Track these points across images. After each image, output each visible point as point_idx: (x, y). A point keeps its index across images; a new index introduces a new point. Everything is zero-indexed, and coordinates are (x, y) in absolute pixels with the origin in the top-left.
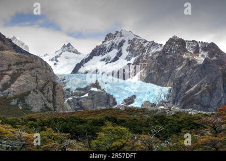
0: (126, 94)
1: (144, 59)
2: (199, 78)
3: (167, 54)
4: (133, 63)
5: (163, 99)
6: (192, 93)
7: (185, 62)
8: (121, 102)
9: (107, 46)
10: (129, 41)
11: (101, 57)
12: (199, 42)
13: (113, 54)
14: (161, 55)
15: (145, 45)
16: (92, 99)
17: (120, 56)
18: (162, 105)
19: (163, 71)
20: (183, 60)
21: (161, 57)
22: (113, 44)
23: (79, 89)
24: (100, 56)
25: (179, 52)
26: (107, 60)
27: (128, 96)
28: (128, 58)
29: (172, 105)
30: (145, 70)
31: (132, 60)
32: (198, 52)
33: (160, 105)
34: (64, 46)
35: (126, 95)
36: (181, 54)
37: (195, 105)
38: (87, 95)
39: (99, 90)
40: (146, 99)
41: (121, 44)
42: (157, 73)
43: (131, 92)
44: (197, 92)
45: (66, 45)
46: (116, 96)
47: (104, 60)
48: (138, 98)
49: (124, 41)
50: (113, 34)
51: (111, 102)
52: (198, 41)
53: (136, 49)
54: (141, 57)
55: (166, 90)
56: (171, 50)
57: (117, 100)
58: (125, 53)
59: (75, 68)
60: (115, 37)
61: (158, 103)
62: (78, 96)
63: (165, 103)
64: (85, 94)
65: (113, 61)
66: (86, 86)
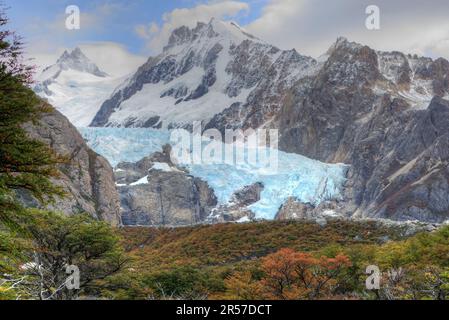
0: (240, 178)
1: (273, 93)
2: (420, 144)
3: (334, 83)
4: (244, 102)
5: (333, 192)
6: (405, 181)
7: (378, 104)
8: (228, 199)
9: (178, 60)
10: (232, 47)
11: (162, 86)
12: (410, 56)
13: (193, 78)
14: (319, 85)
15: (274, 58)
16: (159, 189)
17: (211, 85)
18: (331, 207)
19: (324, 123)
20: (373, 98)
21: (320, 90)
22: (192, 54)
24: (161, 82)
25: (361, 79)
26: (179, 94)
27: (245, 183)
28: (231, 91)
29: (354, 206)
30: (276, 119)
31: (243, 96)
32: (408, 81)
33: (324, 207)
34: (66, 56)
35: (239, 182)
36: (367, 84)
37: (415, 209)
38: (144, 180)
39: (175, 169)
40: (288, 193)
41: (212, 56)
42: (309, 128)
43: (252, 175)
44: (416, 178)
45: (69, 52)
46: (215, 183)
47: (170, 92)
48: (269, 188)
49: (218, 48)
50: (190, 28)
51: (204, 198)
52: (406, 53)
53: (251, 68)
54: (266, 88)
55: (336, 169)
56: (343, 74)
57: (218, 194)
58: (224, 78)
59: (100, 112)
60: (195, 37)
61: (319, 202)
62: (123, 182)
63: (337, 201)
64: (139, 178)
65: (194, 97)
66: (141, 158)
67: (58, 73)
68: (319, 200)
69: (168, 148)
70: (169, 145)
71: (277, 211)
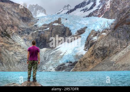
5: (107, 26)
9: (87, 1)
13: (90, 5)
16: (52, 31)
17: (94, 6)
18: (105, 32)
23: (45, 25)
24: (82, 7)
27: (81, 27)
31: (101, 7)
33: (103, 32)
34: (65, 6)
35: (79, 27)
38: (48, 29)
39: (60, 25)
40: (93, 28)
43: (84, 25)
46: (72, 28)
51: (67, 33)
57: (72, 31)
58: (98, 4)
61: (101, 30)
62: (41, 30)
63: (108, 30)
64: (47, 28)
65: (89, 10)
66: (50, 22)
67: (62, 11)
68: (102, 30)
69: (60, 19)
70: (60, 18)
71: (88, 35)
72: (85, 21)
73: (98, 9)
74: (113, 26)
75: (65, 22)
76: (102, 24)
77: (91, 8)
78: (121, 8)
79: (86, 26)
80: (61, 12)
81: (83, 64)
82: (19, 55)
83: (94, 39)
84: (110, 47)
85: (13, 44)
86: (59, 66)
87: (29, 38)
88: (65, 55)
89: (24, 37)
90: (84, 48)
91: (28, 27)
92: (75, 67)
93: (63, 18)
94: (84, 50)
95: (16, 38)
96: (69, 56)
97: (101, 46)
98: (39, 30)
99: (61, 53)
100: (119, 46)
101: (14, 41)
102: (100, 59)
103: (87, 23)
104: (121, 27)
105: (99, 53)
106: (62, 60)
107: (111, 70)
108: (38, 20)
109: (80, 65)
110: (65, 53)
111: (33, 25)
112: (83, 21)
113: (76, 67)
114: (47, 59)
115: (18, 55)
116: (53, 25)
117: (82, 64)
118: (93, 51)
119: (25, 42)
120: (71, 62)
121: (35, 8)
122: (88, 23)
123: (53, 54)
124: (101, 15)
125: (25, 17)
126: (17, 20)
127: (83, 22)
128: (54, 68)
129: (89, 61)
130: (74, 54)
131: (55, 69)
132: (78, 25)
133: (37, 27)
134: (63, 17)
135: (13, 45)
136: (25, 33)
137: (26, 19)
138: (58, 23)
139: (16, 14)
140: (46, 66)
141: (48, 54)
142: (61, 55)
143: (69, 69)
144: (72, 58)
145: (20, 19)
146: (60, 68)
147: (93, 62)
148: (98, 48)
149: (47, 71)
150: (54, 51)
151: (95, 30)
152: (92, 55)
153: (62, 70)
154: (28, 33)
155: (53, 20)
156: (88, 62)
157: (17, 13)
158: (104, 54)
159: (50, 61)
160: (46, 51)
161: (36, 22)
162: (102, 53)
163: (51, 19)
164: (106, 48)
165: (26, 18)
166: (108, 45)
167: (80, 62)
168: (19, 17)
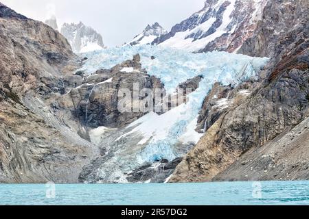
4: (232, 32)
9: (201, 15)
10: (236, 2)
11: (188, 32)
16: (118, 86)
17: (217, 27)
18: (245, 87)
22: (211, 10)
23: (101, 71)
24: (188, 30)
31: (233, 29)
33: (240, 88)
34: (148, 28)
38: (109, 80)
39: (137, 71)
41: (222, 9)
45: (151, 25)
49: (227, 4)
53: (242, 11)
54: (247, 20)
62: (92, 82)
63: (252, 82)
65: (206, 35)
66: (114, 65)
67: (141, 38)
68: (238, 83)
69: (137, 57)
70: (138, 55)
71: (206, 95)
72: (198, 62)
73: (227, 34)
74: (264, 74)
75: (149, 65)
76: (239, 68)
77: (211, 31)
78: (282, 31)
79: (200, 74)
80: (139, 40)
81: (196, 165)
82: (39, 143)
83: (220, 104)
84: (261, 123)
85: (25, 117)
86: (136, 170)
87: (63, 104)
88: (150, 142)
89: (53, 100)
90: (195, 127)
91: (61, 77)
92: (175, 172)
93: (145, 55)
94: (196, 130)
95: (33, 102)
96: (162, 145)
97: (238, 120)
98: (88, 84)
99: (141, 138)
100: (282, 122)
101: (28, 110)
102: (236, 153)
103: (202, 67)
104: (286, 75)
105: (233, 137)
106: (144, 154)
107: (264, 179)
108: (86, 58)
109: (187, 168)
110: (151, 137)
111: (72, 70)
112: (193, 61)
113: (178, 173)
114: (106, 153)
115: (37, 144)
116: (122, 71)
117: (193, 164)
118: (218, 133)
119: (54, 112)
120: (165, 161)
121: (76, 32)
122: (205, 66)
123: (121, 140)
124: (235, 48)
125: (53, 51)
126: (35, 60)
127: (193, 64)
128: (125, 174)
129: (211, 156)
130: (173, 141)
131: (126, 176)
132: (180, 71)
133: (82, 76)
134: (144, 51)
135: (25, 120)
136: (56, 91)
137: (56, 57)
138: (132, 66)
139: (32, 46)
140: (106, 171)
141: (109, 141)
142: (142, 142)
143: (161, 178)
144: (168, 150)
145: (42, 56)
146: (140, 174)
147: (220, 159)
148: (232, 126)
149: (109, 182)
150: (124, 133)
151: (223, 82)
152: (218, 142)
153: (145, 180)
154: (63, 91)
155: (120, 59)
156: (206, 161)
157: (35, 44)
158: (245, 140)
159: (115, 158)
160: (104, 134)
161: (81, 65)
162: (240, 138)
163: (117, 58)
164: (250, 125)
165: (55, 54)
166: (254, 119)
167: (187, 160)
168: (39, 53)
